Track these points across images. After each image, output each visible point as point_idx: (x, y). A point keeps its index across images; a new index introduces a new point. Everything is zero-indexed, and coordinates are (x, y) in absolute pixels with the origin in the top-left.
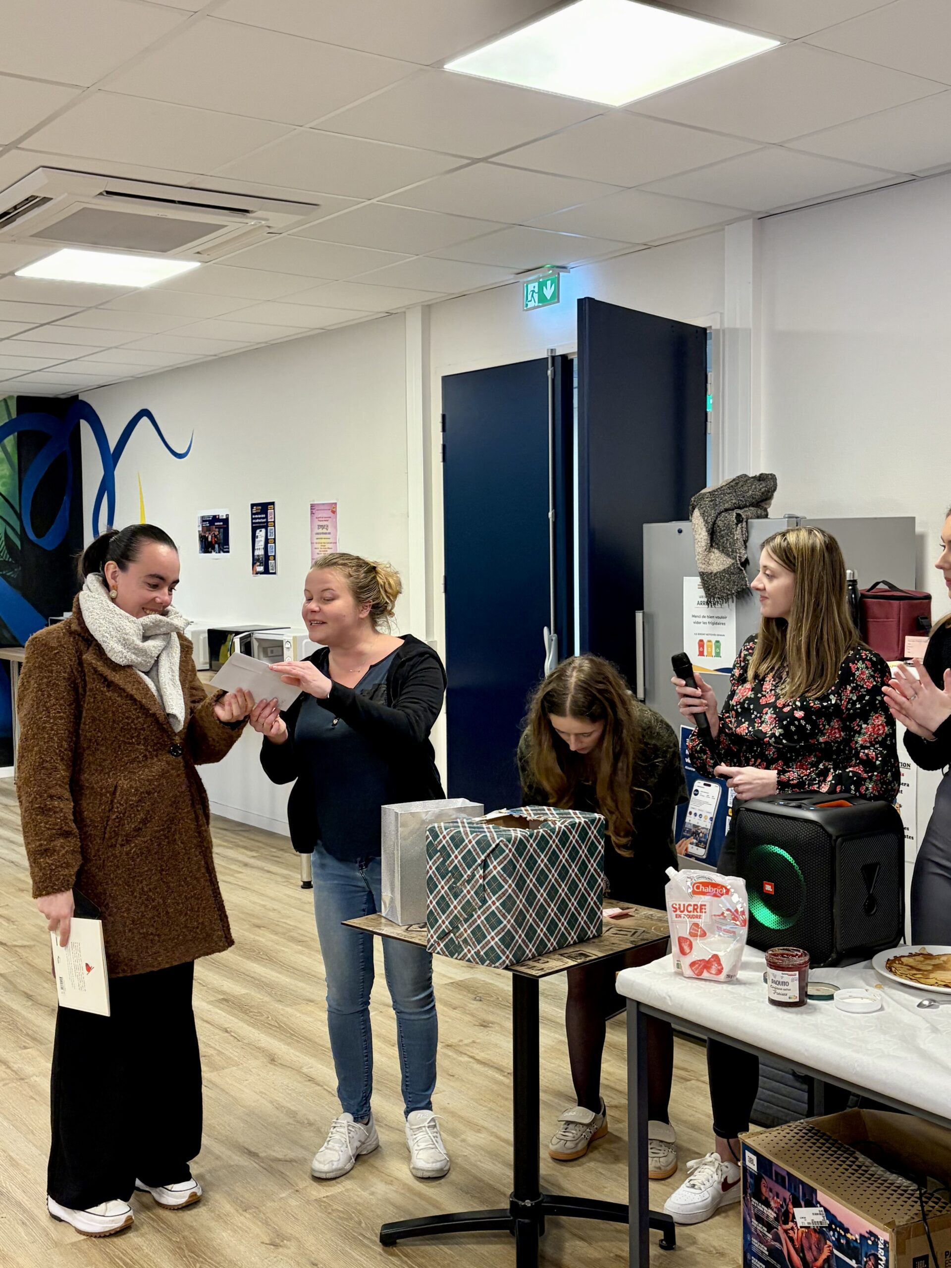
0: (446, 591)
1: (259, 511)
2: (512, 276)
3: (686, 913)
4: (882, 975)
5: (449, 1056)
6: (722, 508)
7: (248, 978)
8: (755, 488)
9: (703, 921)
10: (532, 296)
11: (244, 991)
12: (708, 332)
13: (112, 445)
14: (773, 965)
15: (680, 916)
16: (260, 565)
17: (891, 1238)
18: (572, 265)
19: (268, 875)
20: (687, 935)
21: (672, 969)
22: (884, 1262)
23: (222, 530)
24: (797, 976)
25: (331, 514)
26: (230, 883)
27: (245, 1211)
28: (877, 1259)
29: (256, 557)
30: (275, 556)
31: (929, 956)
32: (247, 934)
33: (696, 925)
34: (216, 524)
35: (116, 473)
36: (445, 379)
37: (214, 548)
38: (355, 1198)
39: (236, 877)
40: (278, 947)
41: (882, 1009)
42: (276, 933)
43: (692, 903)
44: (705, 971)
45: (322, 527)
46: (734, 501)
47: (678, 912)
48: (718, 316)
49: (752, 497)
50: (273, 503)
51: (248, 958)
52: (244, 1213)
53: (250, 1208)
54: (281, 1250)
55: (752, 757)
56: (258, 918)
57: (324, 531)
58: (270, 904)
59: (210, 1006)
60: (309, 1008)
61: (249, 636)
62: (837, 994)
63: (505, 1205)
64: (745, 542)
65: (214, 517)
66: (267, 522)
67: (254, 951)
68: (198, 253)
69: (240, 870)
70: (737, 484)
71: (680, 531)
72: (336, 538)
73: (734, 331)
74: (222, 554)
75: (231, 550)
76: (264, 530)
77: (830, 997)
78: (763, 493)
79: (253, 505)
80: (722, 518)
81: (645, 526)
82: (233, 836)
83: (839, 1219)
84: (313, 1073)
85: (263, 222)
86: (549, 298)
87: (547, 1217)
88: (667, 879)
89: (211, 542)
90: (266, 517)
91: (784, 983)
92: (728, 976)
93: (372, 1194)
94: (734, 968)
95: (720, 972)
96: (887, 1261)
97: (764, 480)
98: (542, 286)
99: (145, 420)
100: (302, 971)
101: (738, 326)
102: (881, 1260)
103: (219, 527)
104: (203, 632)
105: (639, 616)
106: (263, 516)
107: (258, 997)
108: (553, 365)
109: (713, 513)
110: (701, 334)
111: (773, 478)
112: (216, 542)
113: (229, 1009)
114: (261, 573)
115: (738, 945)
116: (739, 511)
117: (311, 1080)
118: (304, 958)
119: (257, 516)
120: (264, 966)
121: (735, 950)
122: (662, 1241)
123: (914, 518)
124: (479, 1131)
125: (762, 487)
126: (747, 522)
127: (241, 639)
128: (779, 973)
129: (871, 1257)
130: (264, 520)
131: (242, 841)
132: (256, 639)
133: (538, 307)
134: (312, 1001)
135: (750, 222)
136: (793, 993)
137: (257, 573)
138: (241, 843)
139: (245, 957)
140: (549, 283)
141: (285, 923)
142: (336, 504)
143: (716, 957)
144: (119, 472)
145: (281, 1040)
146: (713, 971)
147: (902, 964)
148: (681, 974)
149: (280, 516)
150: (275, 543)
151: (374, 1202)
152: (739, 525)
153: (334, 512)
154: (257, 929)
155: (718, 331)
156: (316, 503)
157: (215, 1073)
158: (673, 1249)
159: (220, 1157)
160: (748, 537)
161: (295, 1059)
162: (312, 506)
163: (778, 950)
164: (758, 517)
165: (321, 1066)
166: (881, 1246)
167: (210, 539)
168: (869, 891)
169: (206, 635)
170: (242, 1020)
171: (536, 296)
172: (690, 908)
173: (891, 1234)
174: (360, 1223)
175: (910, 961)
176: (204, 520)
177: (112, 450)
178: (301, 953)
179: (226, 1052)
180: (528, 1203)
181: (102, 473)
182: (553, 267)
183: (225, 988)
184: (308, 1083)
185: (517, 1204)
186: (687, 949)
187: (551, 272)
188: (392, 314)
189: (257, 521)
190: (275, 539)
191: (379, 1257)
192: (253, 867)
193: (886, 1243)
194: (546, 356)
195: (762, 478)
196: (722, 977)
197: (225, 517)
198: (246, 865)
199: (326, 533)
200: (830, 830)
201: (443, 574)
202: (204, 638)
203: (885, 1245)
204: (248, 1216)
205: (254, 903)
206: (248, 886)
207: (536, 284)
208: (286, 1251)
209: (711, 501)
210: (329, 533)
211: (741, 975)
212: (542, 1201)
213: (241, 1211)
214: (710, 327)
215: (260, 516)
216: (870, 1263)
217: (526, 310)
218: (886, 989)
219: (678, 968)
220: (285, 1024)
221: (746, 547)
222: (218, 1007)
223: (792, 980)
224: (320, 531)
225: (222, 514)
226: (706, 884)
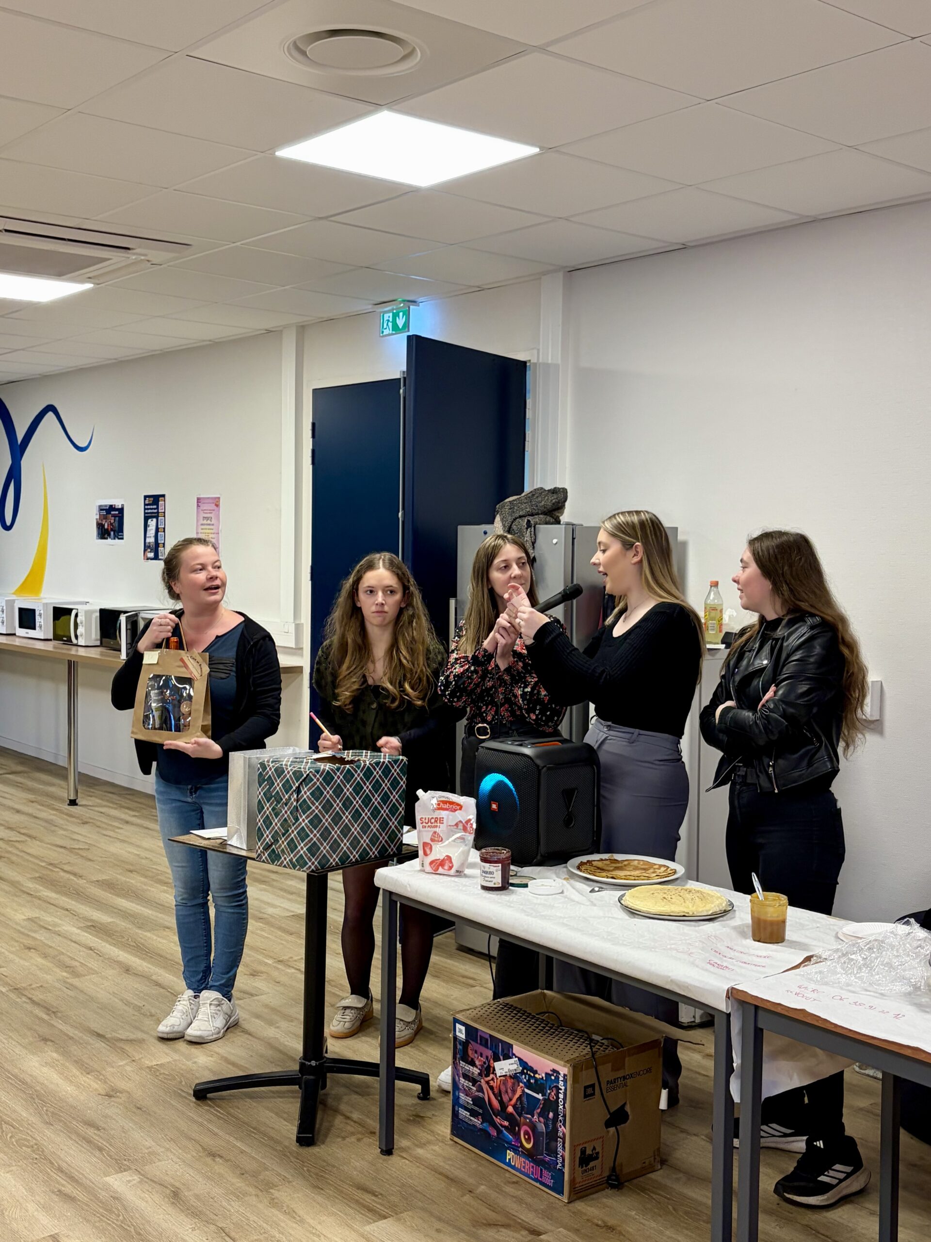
0: (313, 578)
1: (151, 502)
2: (370, 306)
3: (429, 824)
4: (572, 872)
5: (278, 969)
6: (517, 515)
7: (116, 911)
8: (548, 499)
9: (441, 829)
10: (387, 325)
11: (110, 920)
12: (528, 364)
13: (20, 436)
14: (484, 860)
15: (425, 827)
16: (151, 552)
17: (569, 1072)
18: (420, 300)
19: (146, 831)
20: (428, 841)
21: (419, 867)
22: (563, 1091)
23: (117, 518)
24: (500, 867)
25: (215, 507)
26: (110, 836)
27: (88, 1073)
28: (558, 1089)
29: (147, 544)
30: (164, 544)
31: (616, 861)
32: (119, 876)
33: (435, 832)
34: (112, 513)
35: (22, 462)
36: (315, 391)
37: (109, 535)
38: (180, 1065)
39: (117, 832)
40: (145, 887)
41: (562, 892)
42: (146, 877)
43: (434, 817)
44: (440, 868)
45: (207, 518)
46: (528, 510)
47: (424, 824)
48: (535, 352)
49: (544, 506)
50: (163, 496)
51: (118, 895)
52: (88, 1076)
53: (92, 1071)
54: (113, 1099)
55: (484, 705)
56: (132, 865)
57: (209, 522)
58: (143, 854)
59: (79, 931)
60: (165, 933)
61: (136, 615)
62: (531, 883)
63: (297, 1067)
64: (533, 543)
65: (111, 506)
66: (158, 512)
67: (124, 890)
68: (90, 278)
69: (121, 826)
70: (533, 495)
71: (485, 533)
72: (218, 529)
73: (547, 365)
74: (117, 541)
75: (125, 537)
76: (155, 520)
77: (526, 886)
78: (554, 504)
79: (146, 497)
80: (516, 522)
81: (460, 527)
82: (119, 798)
83: (530, 1064)
84: (160, 980)
85: (143, 258)
86: (400, 327)
87: (328, 1075)
88: (417, 799)
89: (108, 529)
90: (158, 508)
91: (491, 873)
92: (457, 871)
93: (195, 1063)
94: (462, 865)
95: (451, 868)
96: (566, 1089)
97: (556, 493)
98: (395, 316)
99: (50, 415)
100: (164, 906)
101: (550, 361)
102: (561, 1089)
103: (114, 516)
104: (95, 611)
105: (452, 602)
106: (155, 507)
107: (122, 924)
108: (405, 385)
109: (510, 519)
110: (522, 366)
111: (564, 491)
112: (112, 530)
113: (95, 933)
114: (152, 559)
115: (466, 848)
116: (530, 518)
117: (158, 984)
118: (168, 896)
119: (149, 507)
120: (132, 902)
121: (463, 852)
122: (419, 1094)
123: (677, 528)
124: (292, 1021)
125: (553, 499)
126: (535, 527)
127: (127, 618)
128: (487, 865)
129: (554, 1089)
130: (156, 511)
131: (126, 803)
132: (142, 618)
133: (393, 334)
134: (168, 928)
135: (561, 275)
136: (497, 879)
137: (148, 559)
138: (126, 805)
139: (116, 895)
140: (401, 314)
141: (156, 869)
142: (219, 498)
143: (449, 858)
144: (26, 462)
145: (137, 956)
146: (446, 867)
147: (592, 865)
148: (424, 871)
149: (169, 507)
150: (164, 531)
151: (194, 1068)
152: (529, 530)
153: (217, 506)
154: (129, 873)
155: (535, 364)
156: (202, 496)
157: (77, 979)
158: (428, 1099)
159: (73, 1038)
160: (535, 539)
161: (146, 969)
162: (199, 500)
163: (490, 849)
164: (546, 523)
165: (167, 975)
166: (561, 1078)
167: (106, 527)
168: (568, 809)
169: (98, 614)
170: (107, 941)
171: (390, 324)
172: (433, 821)
173: (569, 1068)
174: (181, 1082)
175: (600, 864)
176: (101, 509)
177: (19, 442)
178: (165, 892)
179: (89, 965)
180: (313, 1063)
181: (10, 462)
182: (404, 301)
183: (94, 918)
184: (156, 987)
185: (305, 1064)
186: (428, 852)
187: (402, 305)
188: (272, 331)
189: (149, 511)
190: (164, 528)
191: (192, 1104)
192: (132, 824)
193: (565, 1075)
194: (398, 377)
195: (555, 491)
196: (452, 872)
197: (120, 507)
198: (127, 822)
199: (209, 525)
200: (538, 762)
201: (310, 564)
202: (96, 617)
203: (564, 1078)
204: (90, 1077)
205: (129, 852)
206: (127, 839)
207: (391, 314)
208: (118, 1100)
209: (510, 509)
210: (213, 525)
211: (467, 871)
212: (325, 1062)
213: (85, 1074)
214: (530, 361)
215: (151, 507)
216: (553, 1094)
217: (383, 336)
218: (572, 881)
219: (423, 866)
220: (143, 945)
221: (534, 548)
222: (86, 932)
223: (497, 871)
224: (205, 522)
225: (118, 504)
226: (445, 802)
